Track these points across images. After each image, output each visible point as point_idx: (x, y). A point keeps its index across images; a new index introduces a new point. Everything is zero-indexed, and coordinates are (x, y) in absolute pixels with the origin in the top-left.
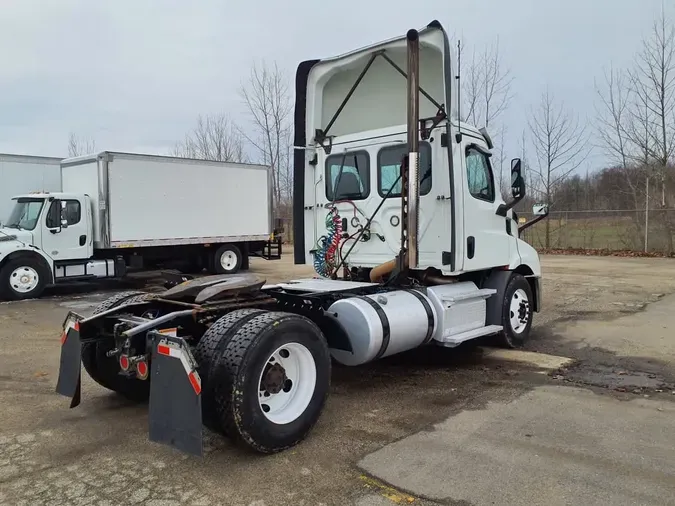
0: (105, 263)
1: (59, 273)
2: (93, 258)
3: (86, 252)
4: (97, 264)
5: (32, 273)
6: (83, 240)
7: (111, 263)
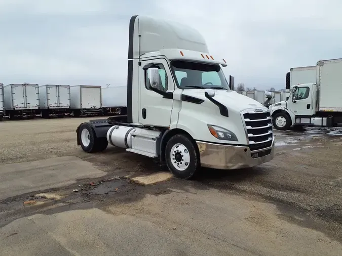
0: (321, 119)
1: (298, 121)
2: (314, 116)
3: (311, 112)
4: (316, 119)
5: (284, 119)
6: (308, 107)
7: (325, 119)
